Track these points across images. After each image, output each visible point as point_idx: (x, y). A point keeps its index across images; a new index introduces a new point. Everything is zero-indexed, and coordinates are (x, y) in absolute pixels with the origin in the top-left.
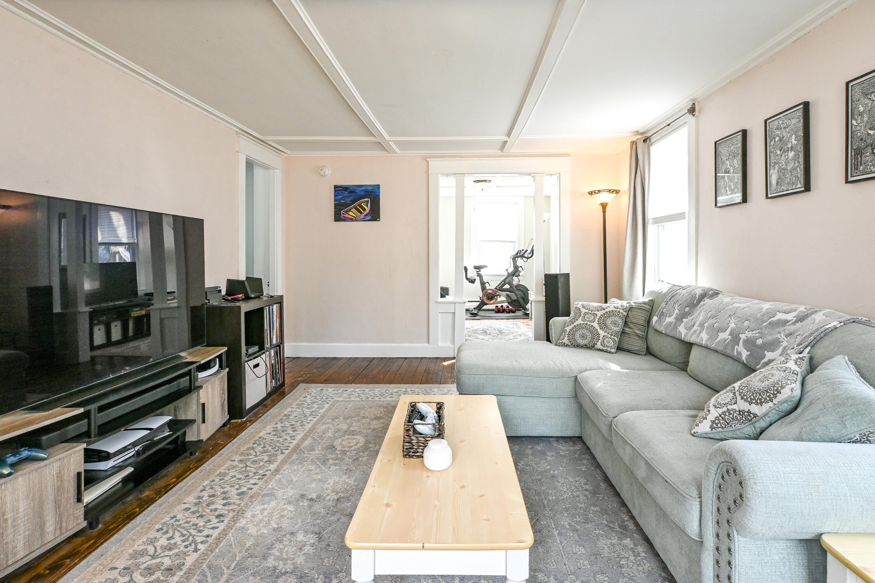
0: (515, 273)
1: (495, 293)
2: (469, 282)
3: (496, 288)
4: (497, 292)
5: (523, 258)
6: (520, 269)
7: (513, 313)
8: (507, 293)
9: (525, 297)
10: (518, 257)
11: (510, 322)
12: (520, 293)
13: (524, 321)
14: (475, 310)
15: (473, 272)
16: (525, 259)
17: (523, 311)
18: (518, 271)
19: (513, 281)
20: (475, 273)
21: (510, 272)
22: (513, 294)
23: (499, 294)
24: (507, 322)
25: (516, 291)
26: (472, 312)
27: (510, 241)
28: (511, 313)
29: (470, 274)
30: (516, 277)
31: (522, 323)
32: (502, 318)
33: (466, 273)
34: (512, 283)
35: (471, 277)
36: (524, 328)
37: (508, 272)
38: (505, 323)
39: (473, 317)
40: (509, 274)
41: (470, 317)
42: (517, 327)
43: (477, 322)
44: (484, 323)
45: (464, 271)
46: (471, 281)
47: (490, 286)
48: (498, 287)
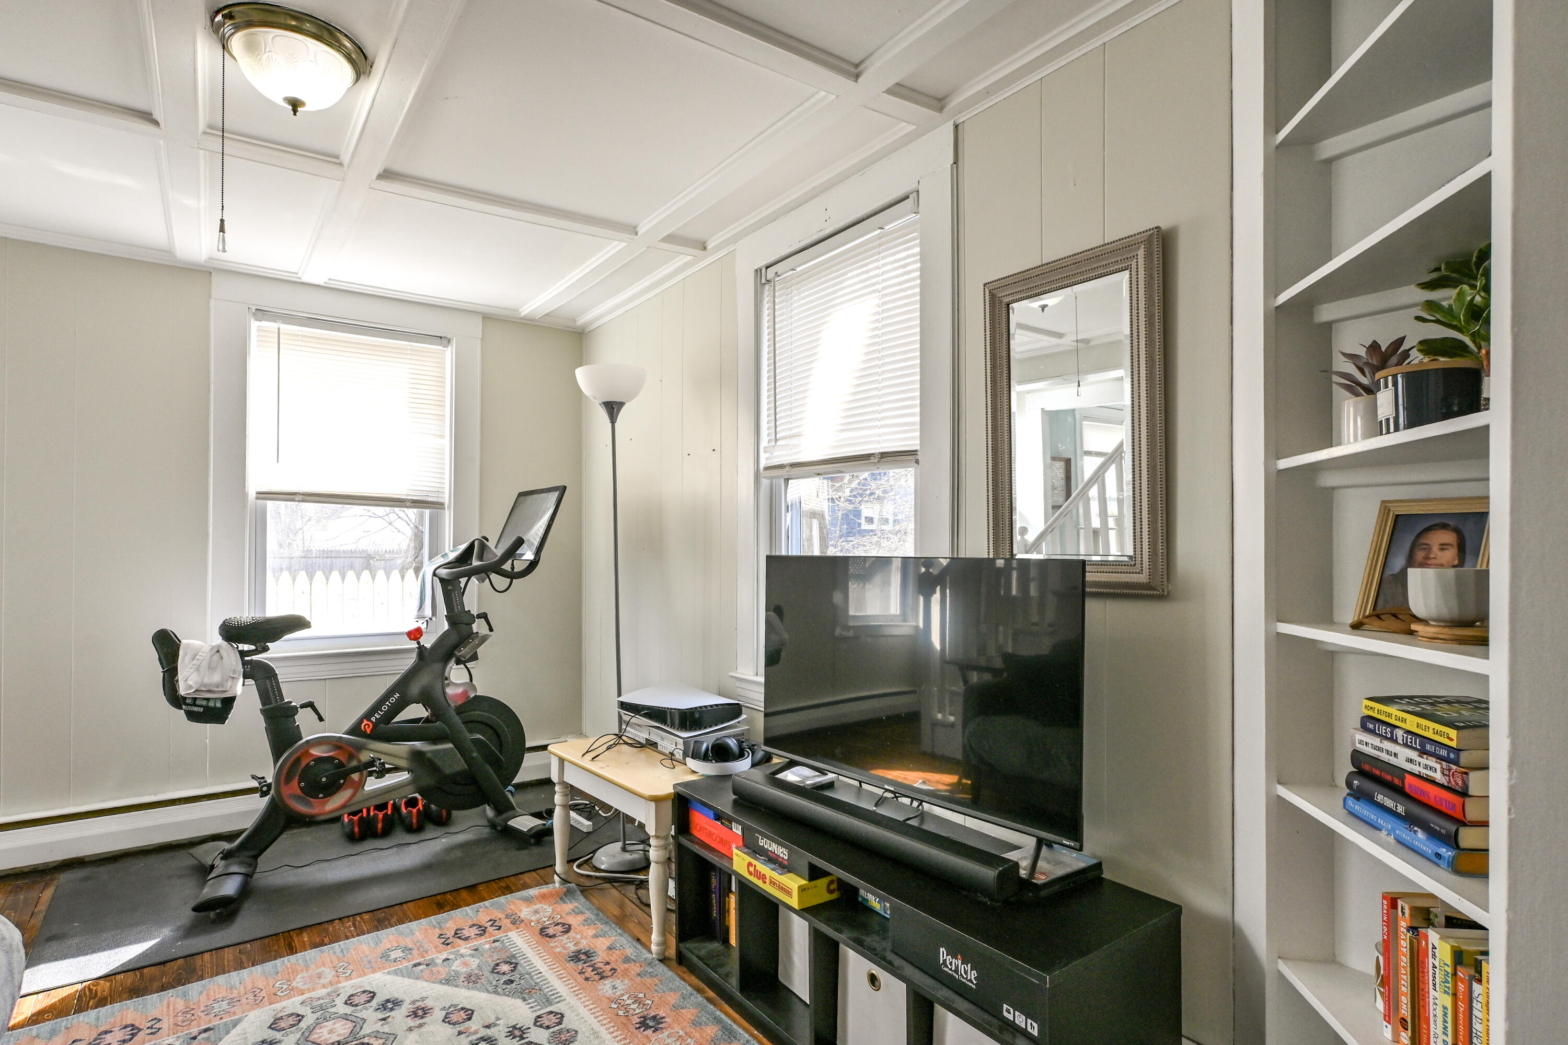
0: (457, 646)
1: (351, 757)
2: (192, 716)
3: (355, 730)
4: (360, 748)
5: (493, 576)
6: (478, 627)
7: (443, 830)
8: (418, 744)
9: (501, 752)
10: (469, 574)
11: (464, 948)
12: (481, 737)
13: (536, 912)
14: (227, 866)
15: (216, 657)
16: (500, 581)
17: (490, 812)
18: (471, 635)
19: (448, 685)
20: (234, 663)
21: (428, 641)
22: (450, 745)
23: (378, 755)
24: (451, 953)
25: (463, 727)
26: (206, 890)
27: (414, 501)
28: (431, 832)
29: (201, 669)
30: (458, 662)
31: (537, 939)
32: (401, 904)
33: (168, 664)
34: (444, 693)
35: (205, 685)
36: (596, 1025)
37: (419, 643)
38: (439, 961)
39: (214, 922)
40: (426, 654)
41: (191, 931)
42: (539, 1017)
43: (244, 1000)
44: (300, 1017)
45: (152, 655)
46: (201, 710)
47: (321, 719)
48: (365, 722)
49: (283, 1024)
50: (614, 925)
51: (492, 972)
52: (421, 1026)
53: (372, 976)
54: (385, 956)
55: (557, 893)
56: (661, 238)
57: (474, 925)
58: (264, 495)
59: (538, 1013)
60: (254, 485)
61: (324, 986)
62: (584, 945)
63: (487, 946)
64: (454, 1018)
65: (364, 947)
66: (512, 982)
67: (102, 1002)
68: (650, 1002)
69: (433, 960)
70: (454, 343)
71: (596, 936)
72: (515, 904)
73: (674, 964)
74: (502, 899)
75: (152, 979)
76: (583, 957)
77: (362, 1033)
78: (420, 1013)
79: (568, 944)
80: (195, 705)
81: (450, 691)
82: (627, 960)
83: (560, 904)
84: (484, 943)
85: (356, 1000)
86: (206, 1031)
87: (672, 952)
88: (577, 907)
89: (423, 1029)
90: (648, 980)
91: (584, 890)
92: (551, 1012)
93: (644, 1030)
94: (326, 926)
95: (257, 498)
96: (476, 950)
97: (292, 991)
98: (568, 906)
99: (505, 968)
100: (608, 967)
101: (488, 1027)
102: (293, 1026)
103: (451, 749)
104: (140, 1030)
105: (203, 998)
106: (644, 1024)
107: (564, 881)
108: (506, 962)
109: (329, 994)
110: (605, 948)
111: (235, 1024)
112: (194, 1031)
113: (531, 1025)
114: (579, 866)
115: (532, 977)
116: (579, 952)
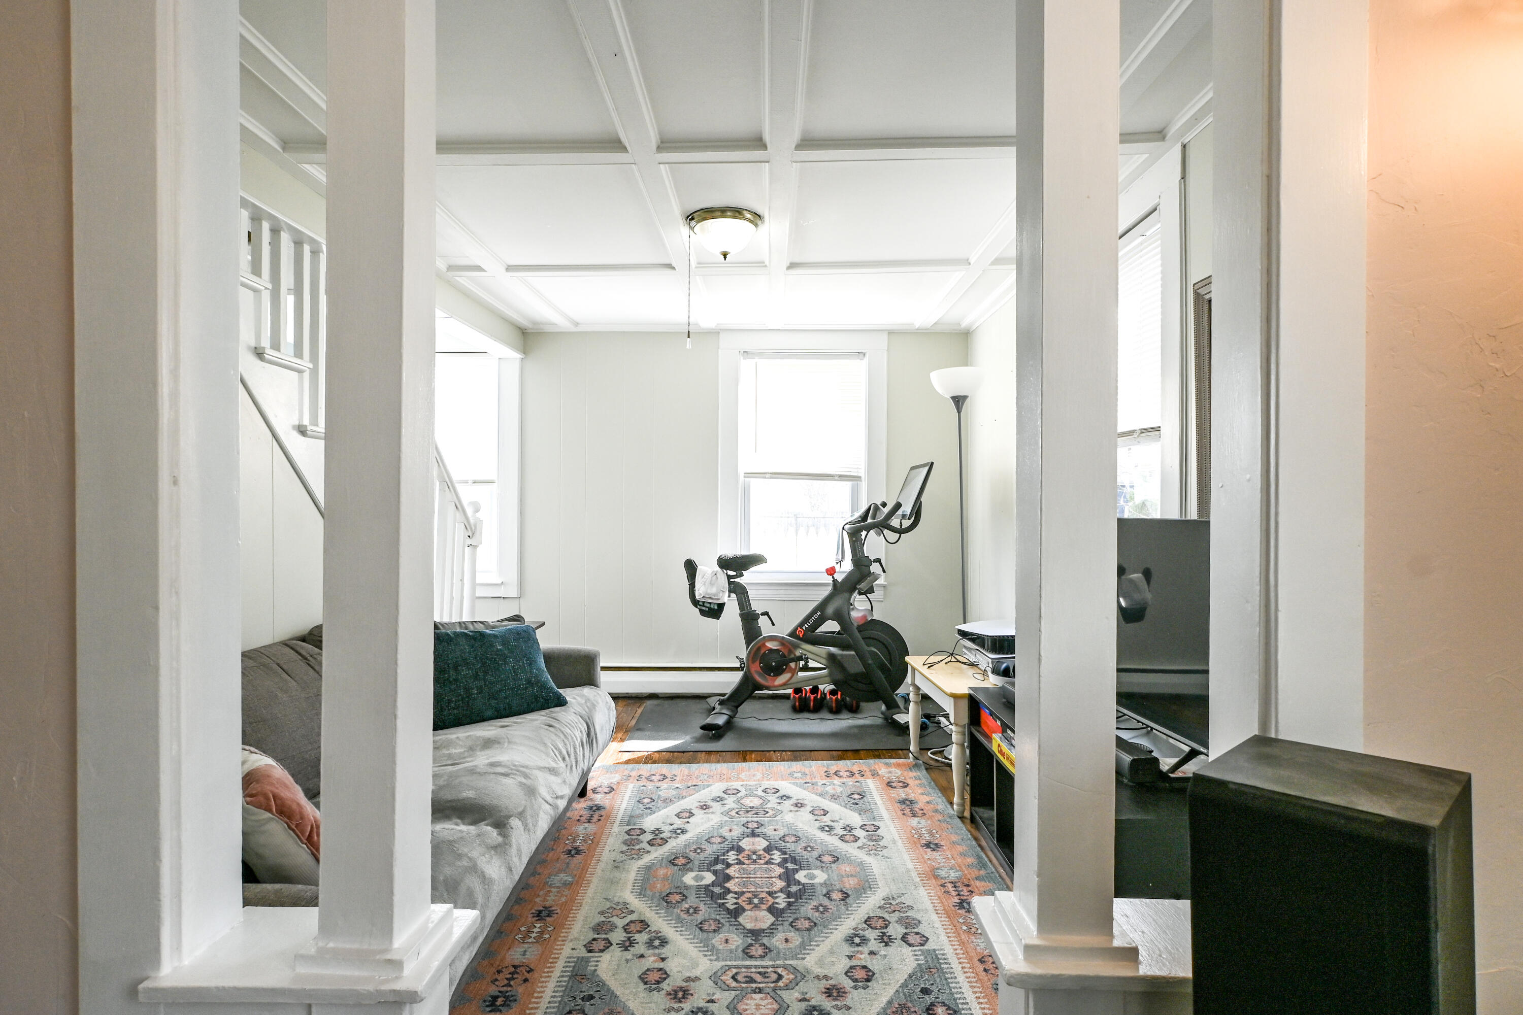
0: (860, 581)
1: (790, 652)
2: (702, 613)
3: (793, 634)
4: (797, 647)
5: (886, 531)
6: (875, 568)
7: (851, 715)
8: (832, 649)
9: (891, 665)
10: (868, 528)
11: (837, 781)
12: (876, 650)
13: (890, 772)
14: (721, 709)
15: (714, 578)
16: (892, 536)
17: (883, 707)
18: (869, 574)
19: (853, 609)
20: (724, 582)
21: (839, 577)
22: (853, 653)
23: (804, 652)
24: (828, 782)
25: (862, 642)
26: (708, 719)
27: (840, 476)
28: (845, 715)
29: (706, 584)
30: (860, 594)
31: (883, 787)
32: (811, 751)
33: (692, 581)
34: (849, 614)
35: (708, 594)
36: (897, 837)
37: (833, 578)
38: (820, 784)
39: (710, 738)
40: (838, 585)
41: (699, 740)
42: (865, 825)
43: (715, 777)
44: (738, 791)
45: (684, 574)
46: (707, 609)
47: (773, 624)
48: (799, 629)
49: (729, 792)
50: (938, 791)
51: (848, 797)
52: (797, 811)
53: (781, 782)
54: (791, 774)
55: (908, 765)
56: (990, 262)
57: (848, 771)
58: (748, 475)
59: (865, 823)
60: (744, 467)
61: (754, 781)
62: (912, 796)
63: (851, 783)
64: (816, 812)
65: (782, 768)
66: (857, 804)
67: (654, 762)
68: (938, 836)
69: (817, 782)
70: (867, 356)
71: (923, 794)
72: (878, 765)
73: (968, 821)
74: (872, 761)
75: (677, 758)
76: (908, 803)
77: (765, 806)
78: (799, 805)
79: (902, 794)
80: (703, 606)
81: (854, 614)
82: (936, 811)
83: (908, 771)
84: (850, 782)
85: (768, 791)
86: (695, 785)
87: (967, 814)
88: (919, 776)
89: (797, 813)
90: (944, 825)
91: (928, 768)
92: (873, 825)
93: (926, 848)
94: (766, 752)
95: (745, 477)
96: (844, 783)
97: (738, 779)
98: (913, 774)
99: (856, 796)
100: (921, 812)
101: (833, 821)
102: (734, 794)
103: (853, 655)
104: (667, 778)
105: (697, 772)
106: (928, 845)
107: (916, 758)
108: (858, 794)
109: (756, 785)
110: (925, 801)
111: (709, 786)
112: (690, 784)
113: (858, 828)
114: (931, 753)
115: (870, 805)
116: (907, 800)
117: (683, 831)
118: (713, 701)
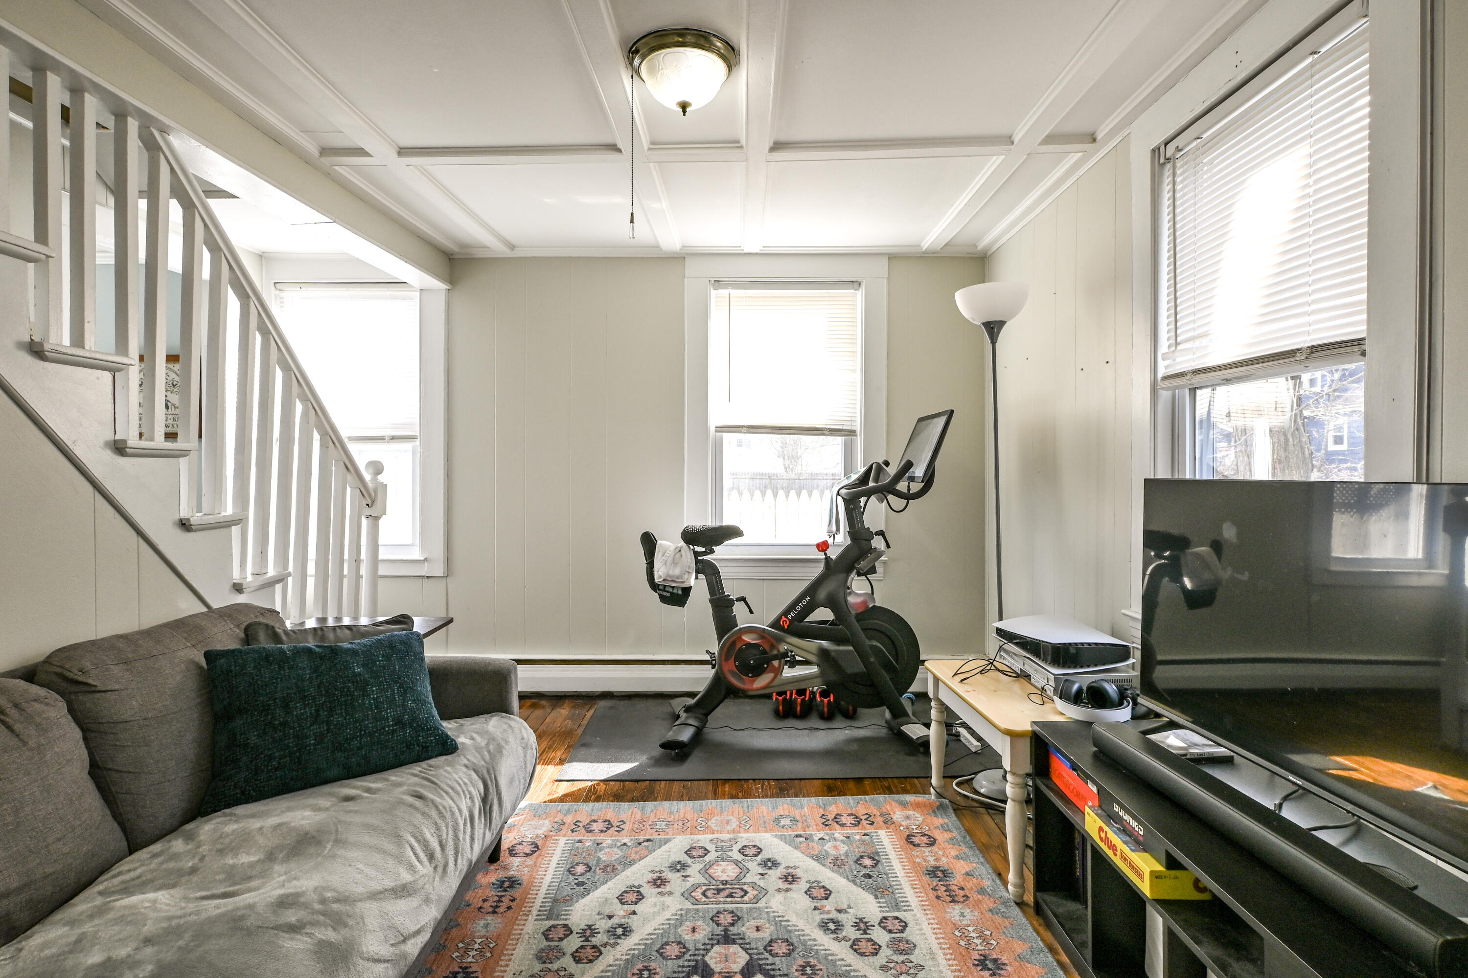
0: (858, 559)
1: (773, 647)
2: (663, 599)
3: (775, 624)
4: (780, 640)
5: (890, 497)
6: (878, 543)
7: (848, 722)
8: (824, 643)
9: (897, 662)
10: (868, 494)
11: (839, 833)
12: (879, 645)
13: (908, 817)
14: (687, 718)
15: (678, 555)
16: (897, 503)
17: (888, 715)
18: (871, 550)
19: (850, 593)
20: (689, 560)
21: (833, 554)
22: (851, 648)
23: (791, 648)
24: (827, 834)
25: (862, 635)
26: (671, 733)
27: (831, 430)
28: (839, 722)
29: (668, 563)
30: (859, 574)
31: (902, 844)
32: (801, 779)
33: (649, 559)
34: (846, 601)
35: (670, 576)
36: (935, 947)
37: (826, 554)
38: (816, 839)
39: (673, 759)
40: (832, 564)
41: (658, 762)
42: (885, 918)
43: (676, 826)
44: (707, 852)
45: (640, 550)
46: (669, 595)
47: (751, 612)
48: (784, 618)
49: (694, 853)
50: (977, 852)
51: (856, 862)
52: (787, 890)
53: (763, 834)
54: (777, 820)
55: (931, 805)
56: (1038, 141)
57: (852, 815)
58: (721, 429)
59: (886, 915)
60: (715, 419)
61: (728, 832)
62: (944, 862)
63: (857, 837)
64: (815, 893)
65: (764, 808)
66: (870, 877)
67: (598, 799)
68: (995, 943)
69: (811, 835)
70: (864, 285)
71: (957, 858)
72: (891, 805)
73: (1031, 911)
74: (881, 797)
75: (628, 791)
76: (940, 874)
77: (744, 880)
78: (790, 879)
79: (929, 857)
80: (664, 590)
81: (851, 599)
82: (982, 891)
83: (931, 816)
84: (856, 834)
85: (747, 851)
86: (648, 840)
87: (1029, 898)
88: (945, 823)
89: (789, 894)
90: (998, 919)
91: (958, 810)
92: (897, 918)
93: (981, 970)
94: (743, 782)
95: (716, 431)
96: (848, 838)
97: (707, 829)
98: (939, 821)
99: (868, 862)
100: (962, 893)
101: (840, 911)
102: (700, 857)
103: (851, 651)
104: (612, 826)
105: (653, 815)
106: (982, 963)
107: (940, 795)
108: (870, 857)
109: (730, 840)
110: (963, 872)
111: (667, 841)
112: (642, 838)
113: (876, 924)
114: (958, 784)
115: (888, 878)
116: (937, 868)
117: (627, 931)
118: (678, 705)
